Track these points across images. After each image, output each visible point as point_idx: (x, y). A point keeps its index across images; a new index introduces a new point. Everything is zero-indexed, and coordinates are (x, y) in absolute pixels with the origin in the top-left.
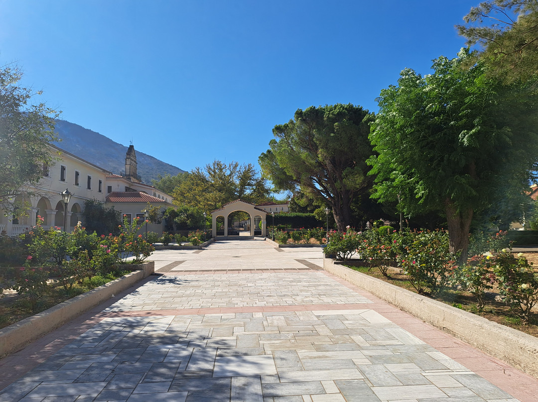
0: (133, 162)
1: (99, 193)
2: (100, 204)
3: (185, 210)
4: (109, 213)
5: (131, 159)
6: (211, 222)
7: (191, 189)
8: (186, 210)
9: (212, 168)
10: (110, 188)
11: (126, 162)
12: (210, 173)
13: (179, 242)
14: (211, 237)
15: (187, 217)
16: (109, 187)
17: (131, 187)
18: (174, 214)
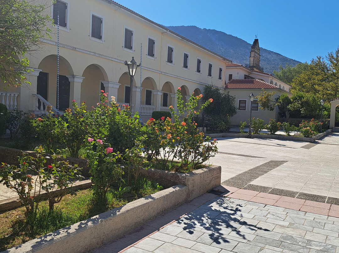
0: (257, 55)
1: (219, 80)
2: (217, 89)
3: (299, 97)
4: (224, 98)
5: (255, 52)
6: (329, 112)
7: (310, 79)
8: (301, 97)
9: (335, 56)
10: (231, 76)
11: (251, 55)
12: (332, 62)
13: (287, 131)
14: (328, 128)
15: (301, 104)
16: (229, 75)
17: (250, 75)
18: (287, 101)
